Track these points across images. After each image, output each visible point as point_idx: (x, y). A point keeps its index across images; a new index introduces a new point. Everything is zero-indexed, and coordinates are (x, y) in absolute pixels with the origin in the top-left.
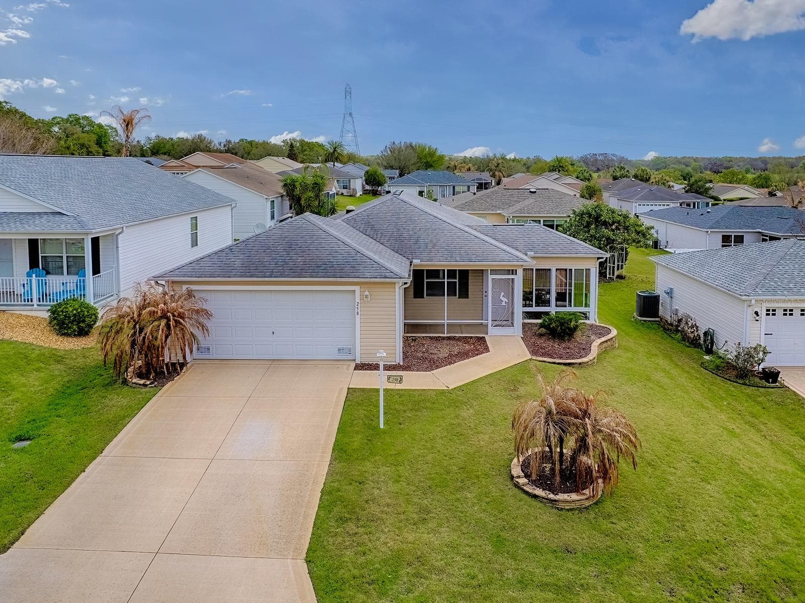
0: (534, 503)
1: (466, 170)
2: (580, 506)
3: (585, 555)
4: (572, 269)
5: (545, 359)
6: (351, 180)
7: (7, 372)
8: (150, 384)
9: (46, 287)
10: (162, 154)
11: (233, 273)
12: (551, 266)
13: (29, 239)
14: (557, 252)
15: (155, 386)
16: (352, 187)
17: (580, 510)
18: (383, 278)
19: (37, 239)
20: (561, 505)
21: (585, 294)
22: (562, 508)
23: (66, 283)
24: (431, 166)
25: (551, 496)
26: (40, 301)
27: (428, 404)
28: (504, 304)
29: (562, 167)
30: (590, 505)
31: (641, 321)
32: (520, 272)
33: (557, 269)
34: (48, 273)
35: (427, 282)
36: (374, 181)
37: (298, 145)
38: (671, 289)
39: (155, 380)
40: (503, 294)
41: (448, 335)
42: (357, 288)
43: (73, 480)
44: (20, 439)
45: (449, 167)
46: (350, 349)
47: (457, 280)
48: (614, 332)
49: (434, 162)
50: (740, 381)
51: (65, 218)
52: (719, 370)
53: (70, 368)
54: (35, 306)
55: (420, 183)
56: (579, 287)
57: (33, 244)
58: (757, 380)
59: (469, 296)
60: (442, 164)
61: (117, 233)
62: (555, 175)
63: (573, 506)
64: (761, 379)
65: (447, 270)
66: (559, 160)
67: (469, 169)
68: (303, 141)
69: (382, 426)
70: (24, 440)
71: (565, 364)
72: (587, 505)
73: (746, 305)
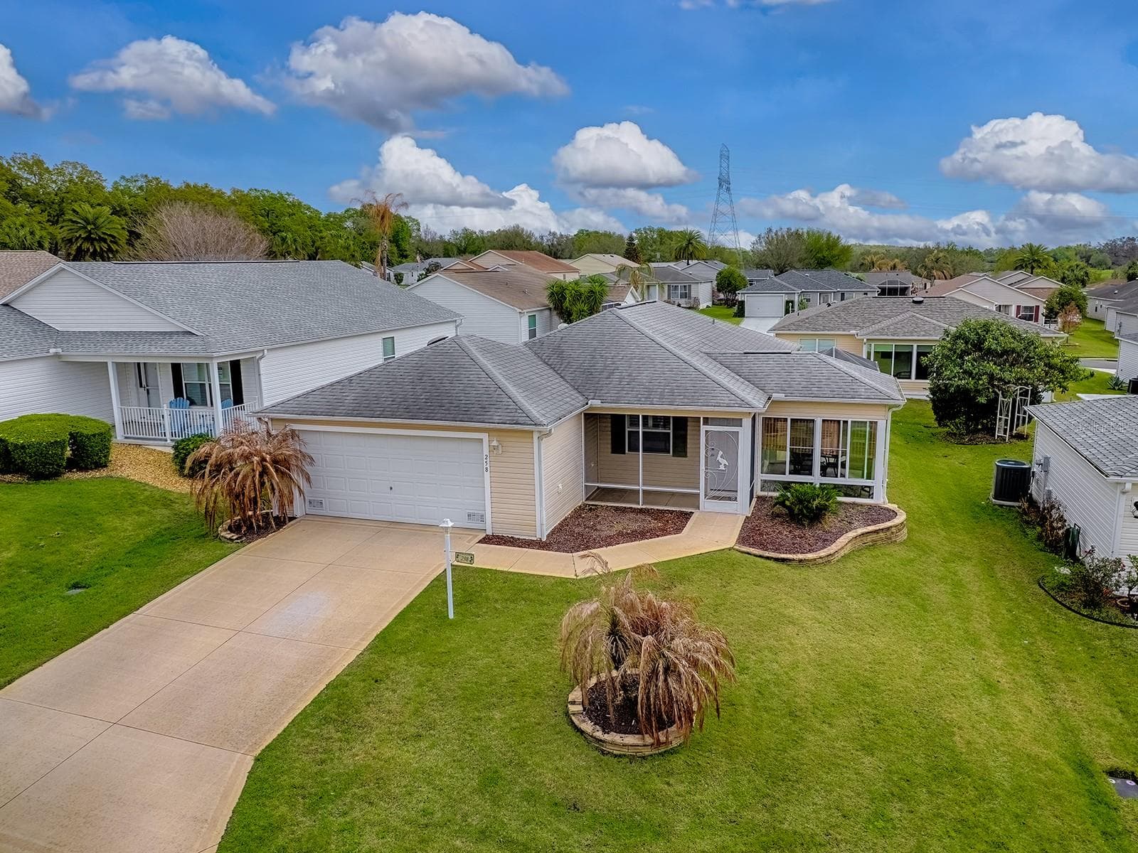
0: (575, 738)
1: (889, 268)
2: (635, 754)
3: (595, 817)
4: (847, 422)
5: (751, 550)
6: (693, 286)
7: (104, 513)
8: (237, 539)
9: (187, 419)
10: (470, 253)
11: (338, 411)
12: (815, 415)
13: (172, 364)
14: (821, 395)
15: (241, 542)
16: (693, 295)
17: (632, 758)
18: (515, 424)
19: (180, 364)
20: (608, 748)
21: (868, 459)
22: (609, 752)
23: (206, 416)
24: (829, 264)
25: (599, 734)
26: (172, 436)
27: (532, 595)
28: (722, 467)
29: (1038, 261)
30: (651, 755)
31: (994, 505)
32: (747, 422)
33: (824, 421)
34: (192, 403)
35: (629, 432)
36: (728, 286)
37: (655, 236)
38: (1047, 459)
39: (245, 535)
40: (721, 453)
41: (644, 507)
42: (485, 436)
43: (91, 635)
44: (76, 586)
45: (862, 264)
46: (482, 516)
47: (671, 431)
48: (901, 517)
49: (833, 256)
50: (1085, 612)
51: (193, 339)
52: (1063, 590)
53: (176, 514)
54: (169, 441)
55: (788, 289)
56: (858, 448)
57: (176, 369)
58: (1114, 612)
59: (688, 455)
60: (847, 260)
61: (257, 357)
62: (1019, 275)
63: (625, 751)
64: (1124, 611)
65: (643, 416)
66: (1032, 250)
67: (894, 267)
68: (663, 230)
69: (451, 616)
70: (80, 588)
71: (777, 560)
72: (647, 753)
73: (1119, 491)
